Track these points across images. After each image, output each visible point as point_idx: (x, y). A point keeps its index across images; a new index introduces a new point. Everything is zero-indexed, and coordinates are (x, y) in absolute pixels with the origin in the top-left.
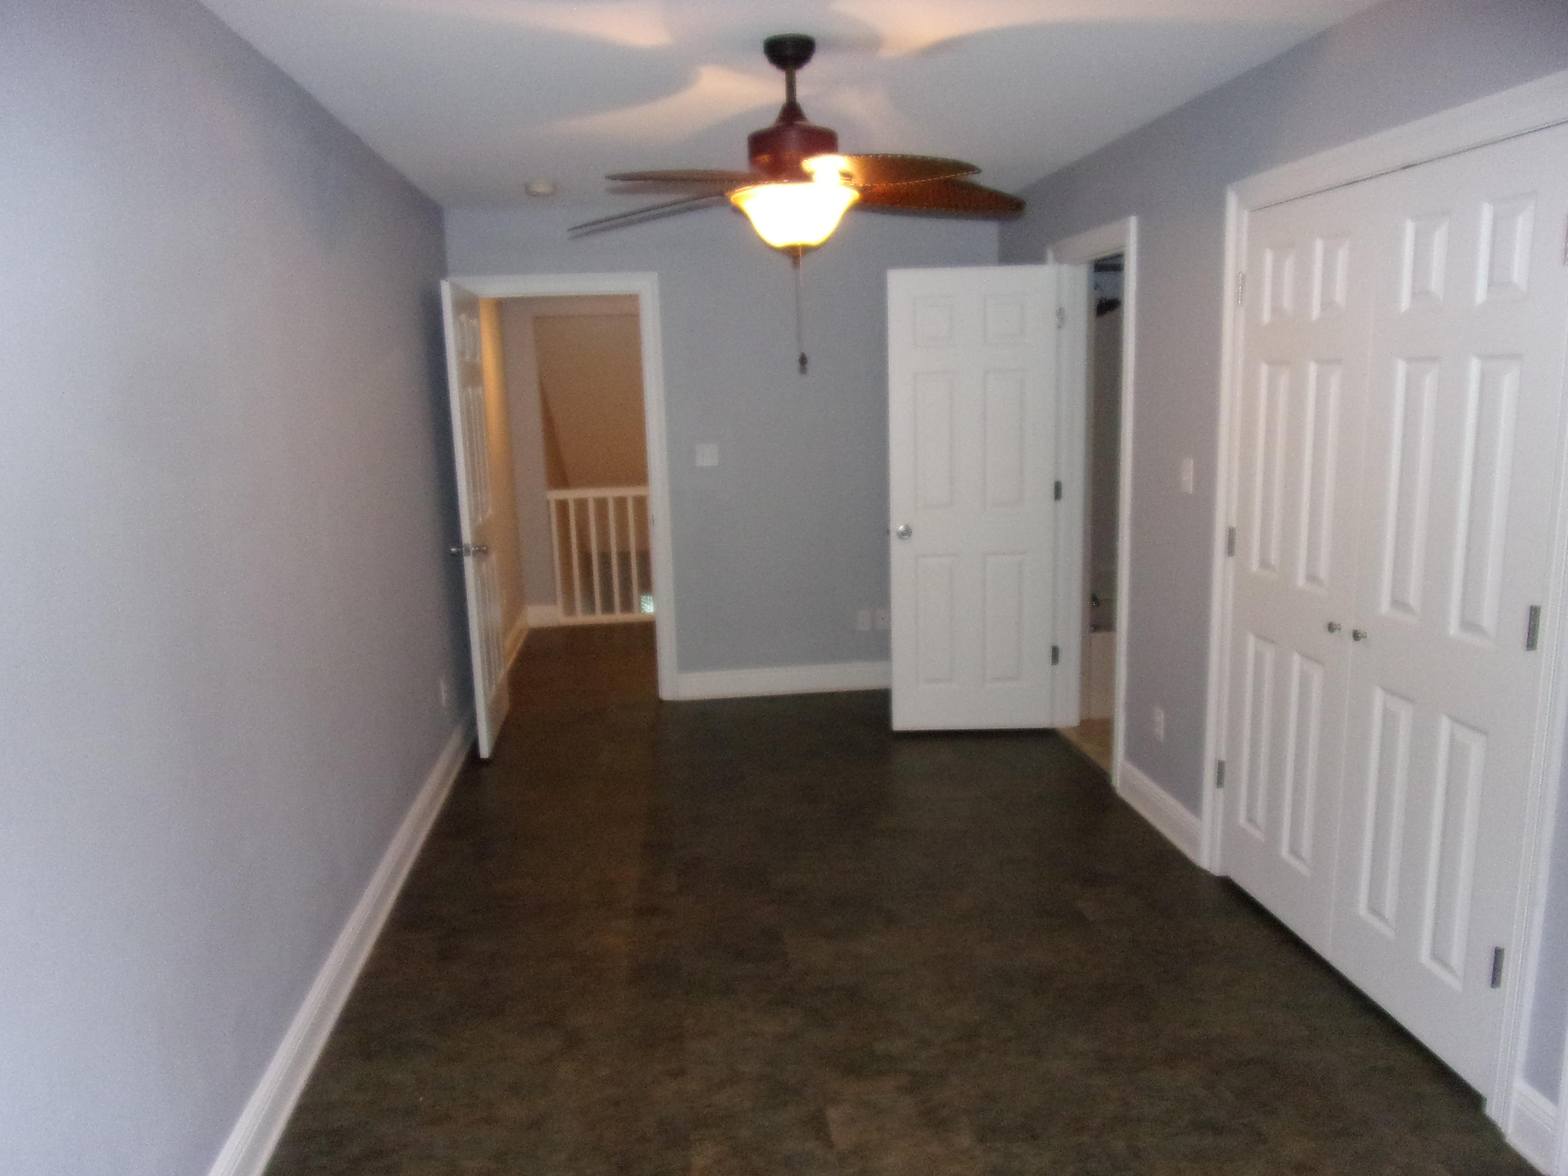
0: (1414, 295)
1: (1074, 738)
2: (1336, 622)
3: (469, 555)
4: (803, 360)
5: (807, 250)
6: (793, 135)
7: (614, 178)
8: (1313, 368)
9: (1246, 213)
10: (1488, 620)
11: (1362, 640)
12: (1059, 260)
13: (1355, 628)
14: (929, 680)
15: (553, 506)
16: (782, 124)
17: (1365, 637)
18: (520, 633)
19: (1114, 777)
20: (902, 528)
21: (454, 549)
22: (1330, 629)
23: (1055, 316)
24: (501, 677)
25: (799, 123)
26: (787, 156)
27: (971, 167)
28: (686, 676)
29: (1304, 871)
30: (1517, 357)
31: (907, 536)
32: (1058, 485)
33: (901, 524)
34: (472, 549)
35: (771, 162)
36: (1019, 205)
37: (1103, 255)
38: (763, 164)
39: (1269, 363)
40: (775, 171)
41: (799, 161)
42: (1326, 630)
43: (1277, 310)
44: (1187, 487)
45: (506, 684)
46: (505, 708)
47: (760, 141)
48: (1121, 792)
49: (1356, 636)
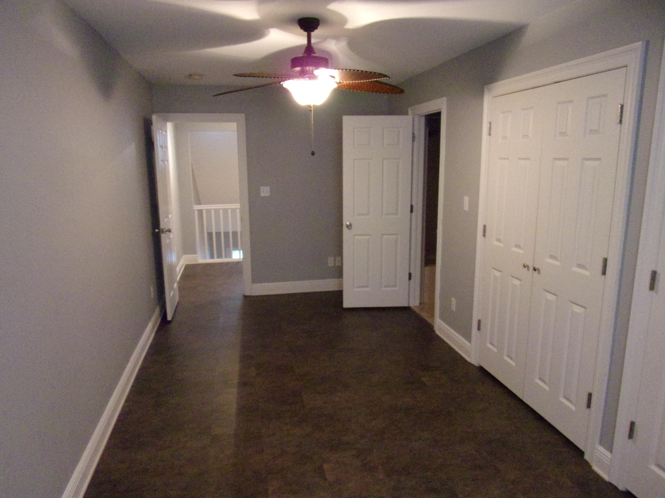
1: (417, 310)
2: (527, 264)
3: (163, 233)
6: (310, 59)
7: (237, 75)
9: (491, 98)
12: (413, 114)
13: (534, 266)
14: (358, 287)
15: (196, 212)
16: (305, 55)
17: (538, 270)
18: (181, 267)
19: (435, 327)
20: (348, 223)
21: (157, 230)
22: (525, 266)
23: (411, 137)
24: (175, 285)
25: (313, 55)
26: (307, 68)
27: (385, 76)
28: (255, 285)
29: (514, 364)
30: (599, 159)
31: (350, 227)
32: (412, 207)
33: (348, 222)
34: (165, 230)
35: (301, 70)
36: (402, 91)
37: (432, 112)
38: (297, 71)
39: (500, 159)
40: (302, 74)
41: (312, 71)
42: (523, 267)
43: (504, 138)
44: (466, 208)
45: (177, 288)
46: (177, 299)
47: (296, 62)
48: (438, 333)
49: (535, 269)
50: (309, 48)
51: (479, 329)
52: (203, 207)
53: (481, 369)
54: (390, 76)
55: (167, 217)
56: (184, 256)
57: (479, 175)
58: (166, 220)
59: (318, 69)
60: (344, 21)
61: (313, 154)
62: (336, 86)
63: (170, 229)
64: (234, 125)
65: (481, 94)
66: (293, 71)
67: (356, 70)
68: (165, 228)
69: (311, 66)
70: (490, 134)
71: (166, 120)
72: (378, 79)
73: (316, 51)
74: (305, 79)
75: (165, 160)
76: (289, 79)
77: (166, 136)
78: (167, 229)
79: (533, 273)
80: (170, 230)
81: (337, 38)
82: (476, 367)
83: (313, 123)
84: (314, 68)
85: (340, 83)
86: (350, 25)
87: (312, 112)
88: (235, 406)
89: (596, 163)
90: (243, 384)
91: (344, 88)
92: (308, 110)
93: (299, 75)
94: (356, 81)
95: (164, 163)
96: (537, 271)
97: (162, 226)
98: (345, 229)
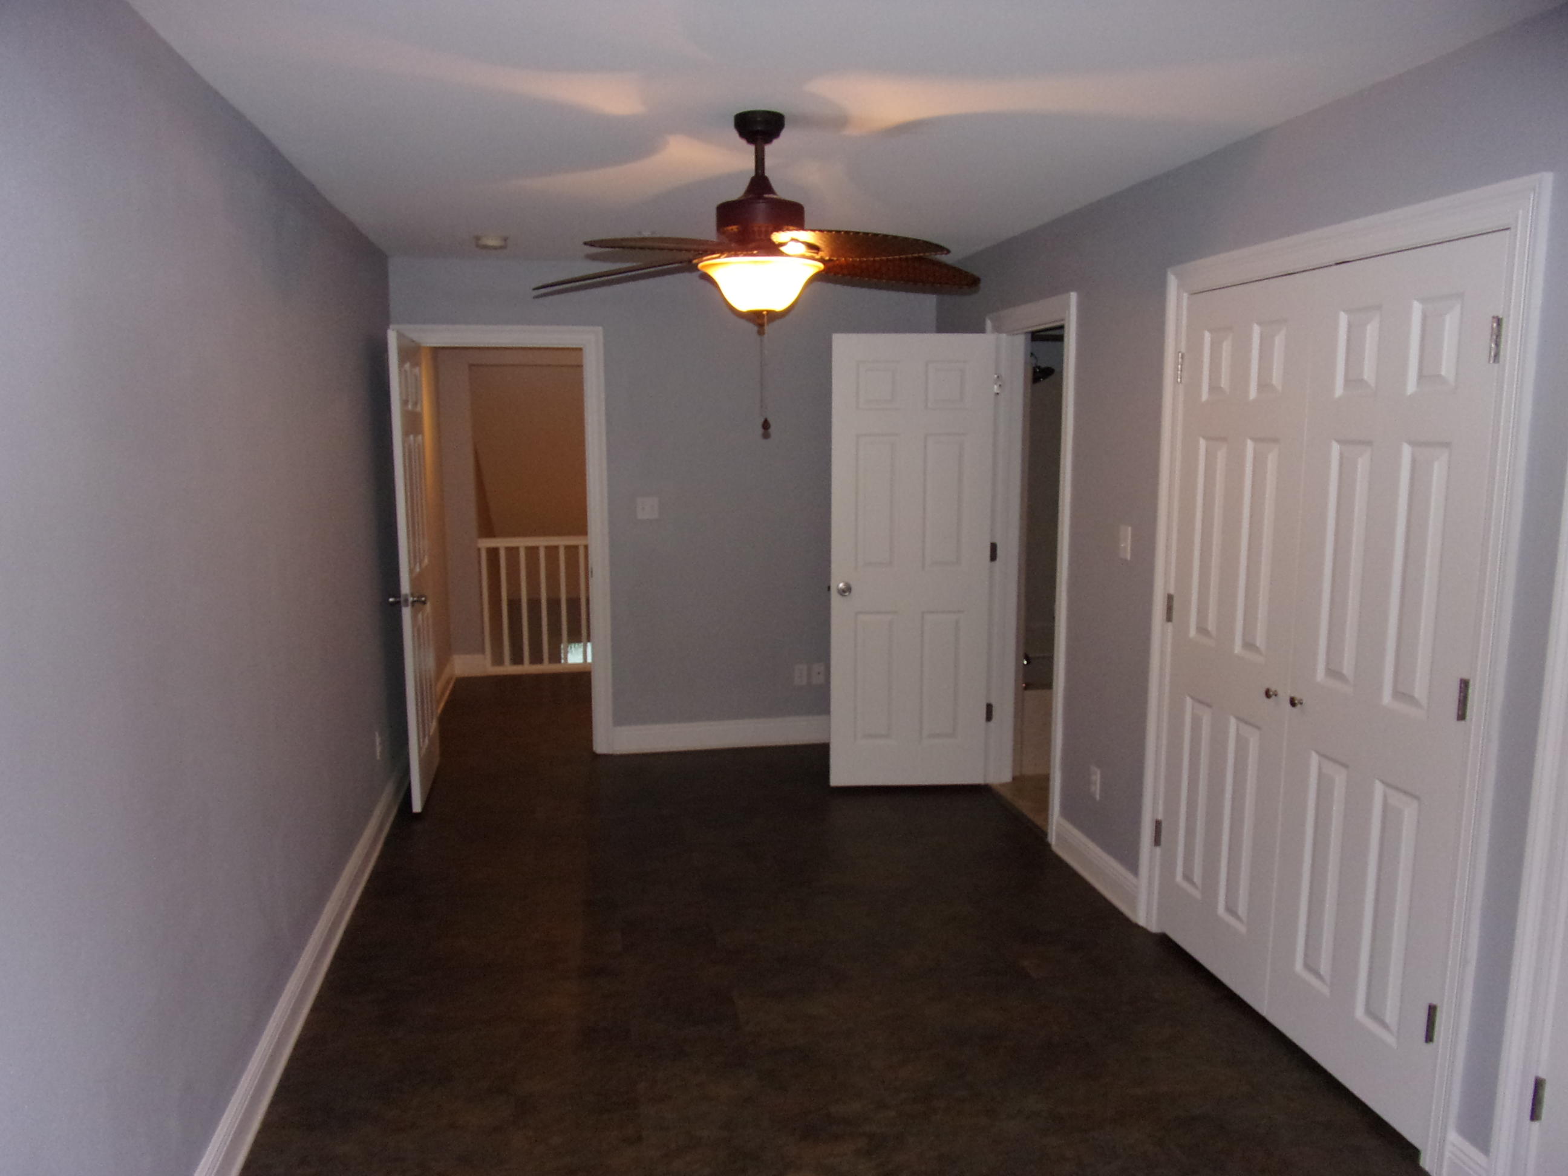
0: (1347, 381)
1: (1008, 795)
2: (1273, 688)
3: (407, 606)
4: (766, 425)
5: (772, 316)
6: (761, 206)
7: (591, 244)
8: (1250, 445)
9: (1185, 295)
10: (1420, 691)
11: (1299, 706)
12: (997, 329)
13: (1293, 694)
14: (867, 737)
15: (484, 554)
16: (750, 195)
17: (1303, 703)
18: (448, 683)
19: (1051, 835)
20: (843, 585)
21: (392, 600)
22: (1268, 695)
25: (769, 196)
26: (756, 228)
27: (943, 250)
28: (622, 729)
29: (1243, 930)
30: (1446, 445)
31: (847, 594)
32: (994, 547)
33: (842, 581)
34: (410, 599)
35: (740, 233)
36: (975, 282)
37: (1044, 328)
38: (731, 235)
39: (1207, 438)
40: (744, 241)
41: (769, 235)
42: (1264, 698)
43: (1214, 389)
44: (1126, 554)
45: (437, 735)
46: (437, 758)
47: (728, 212)
48: (1057, 849)
49: (1293, 703)
50: (760, 184)
51: (1157, 841)
52: (501, 543)
53: (1165, 942)
59: (782, 230)
60: (842, 118)
62: (821, 267)
63: (423, 596)
66: (723, 234)
67: (843, 231)
68: (412, 595)
69: (764, 222)
74: (750, 253)
78: (415, 596)
79: (1289, 711)
80: (423, 599)
84: (771, 227)
85: (830, 260)
87: (766, 327)
91: (840, 273)
93: (736, 243)
94: (867, 256)
97: (405, 589)
98: (835, 596)
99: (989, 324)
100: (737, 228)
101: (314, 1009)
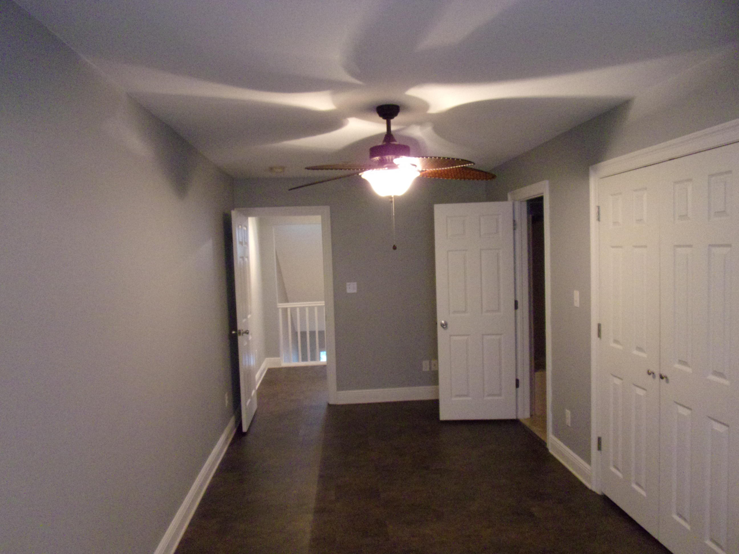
2: (652, 370)
3: (240, 335)
6: (390, 147)
9: (598, 179)
12: (513, 199)
13: (661, 373)
14: (457, 396)
15: (280, 311)
16: (385, 143)
17: (666, 377)
19: (548, 445)
20: (443, 322)
21: (234, 332)
22: (649, 373)
23: (512, 224)
24: (253, 392)
25: (392, 143)
26: (387, 157)
27: (470, 162)
28: (340, 392)
29: (643, 493)
30: (729, 246)
31: (445, 326)
32: (516, 302)
33: (442, 320)
34: (242, 332)
35: (380, 160)
36: (494, 177)
37: (533, 197)
38: (376, 161)
39: (613, 247)
40: (382, 164)
41: (392, 160)
42: (648, 375)
43: (615, 223)
44: (577, 304)
45: (256, 396)
46: (255, 407)
47: (375, 151)
48: (551, 451)
49: (662, 377)
50: (389, 136)
51: (599, 448)
52: (289, 305)
53: (605, 499)
54: (474, 162)
55: (246, 317)
56: (267, 359)
57: (589, 266)
58: (244, 320)
59: (399, 157)
60: (425, 106)
61: (395, 248)
62: (418, 174)
63: (247, 330)
64: (318, 218)
65: (586, 176)
66: (372, 161)
67: (433, 157)
68: (242, 330)
69: (390, 154)
70: (599, 219)
71: (248, 215)
72: (465, 165)
73: (396, 138)
74: (384, 169)
75: (245, 256)
76: (369, 169)
77: (246, 232)
78: (244, 330)
79: (660, 381)
80: (248, 332)
81: (420, 123)
82: (598, 495)
83: (394, 214)
84: (394, 157)
85: (422, 171)
86: (433, 110)
87: (393, 203)
88: (308, 536)
89: (725, 250)
90: (319, 511)
91: (428, 176)
92: (388, 201)
93: (378, 165)
94: (440, 168)
95: (243, 260)
96: (665, 379)
97: (240, 327)
98: (439, 328)
99: (509, 197)
100: (379, 158)
101: (190, 525)
